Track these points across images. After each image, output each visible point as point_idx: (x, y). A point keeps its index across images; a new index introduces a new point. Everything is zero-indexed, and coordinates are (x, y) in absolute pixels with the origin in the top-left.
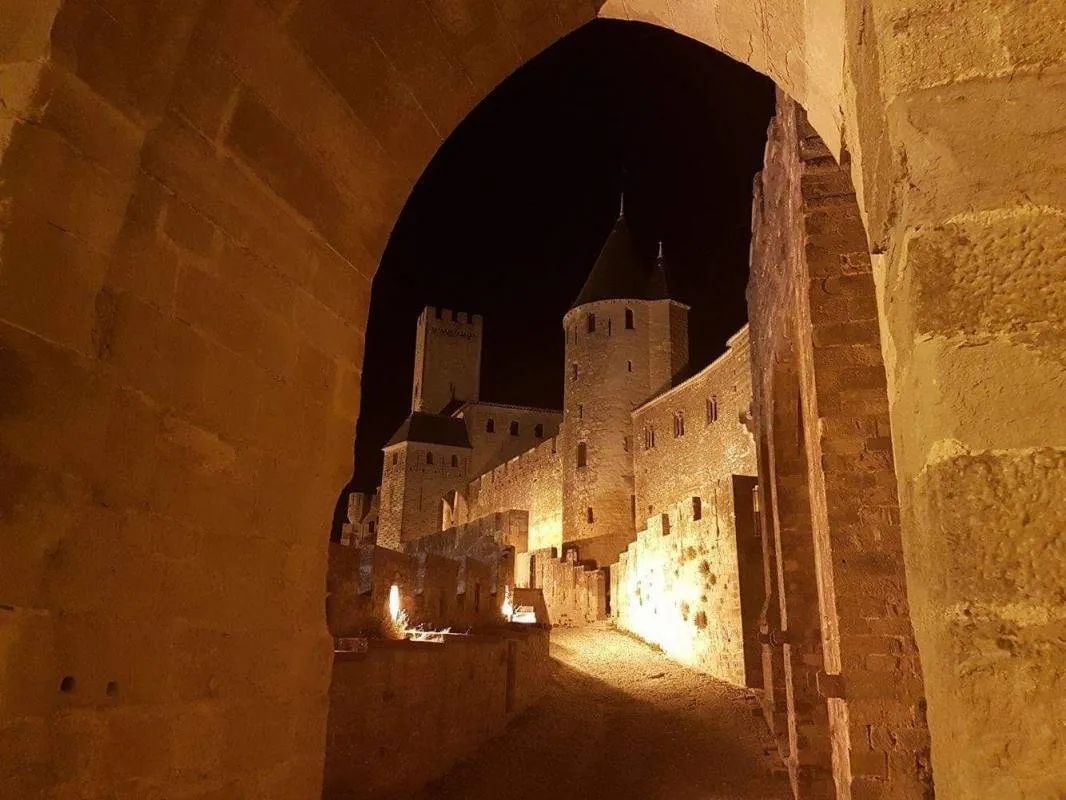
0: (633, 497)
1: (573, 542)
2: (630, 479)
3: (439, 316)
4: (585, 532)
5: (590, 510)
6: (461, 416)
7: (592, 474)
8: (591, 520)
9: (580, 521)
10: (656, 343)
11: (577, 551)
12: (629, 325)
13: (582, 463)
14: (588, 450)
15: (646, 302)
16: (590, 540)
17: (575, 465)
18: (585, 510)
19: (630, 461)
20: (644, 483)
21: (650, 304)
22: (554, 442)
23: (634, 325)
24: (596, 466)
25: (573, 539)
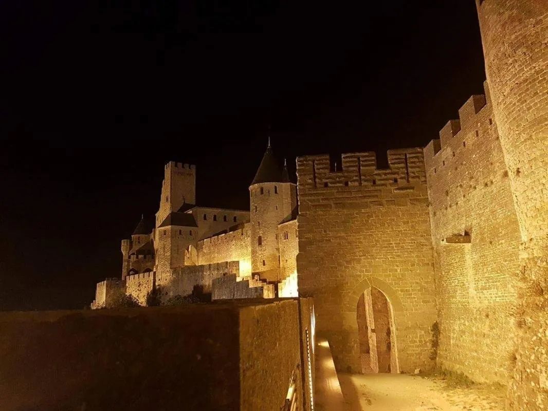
0: (279, 256)
1: (257, 272)
2: (278, 249)
3: (176, 166)
4: (261, 269)
5: (264, 261)
6: (191, 212)
7: (264, 247)
8: (264, 265)
9: (260, 265)
10: (285, 199)
11: (259, 276)
12: (276, 192)
13: (260, 244)
14: (263, 239)
15: (281, 183)
16: (264, 272)
17: (257, 244)
18: (262, 261)
19: (278, 243)
20: (283, 251)
21: (284, 184)
22: (242, 230)
23: (278, 192)
24: (265, 245)
25: (257, 271)
